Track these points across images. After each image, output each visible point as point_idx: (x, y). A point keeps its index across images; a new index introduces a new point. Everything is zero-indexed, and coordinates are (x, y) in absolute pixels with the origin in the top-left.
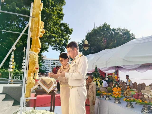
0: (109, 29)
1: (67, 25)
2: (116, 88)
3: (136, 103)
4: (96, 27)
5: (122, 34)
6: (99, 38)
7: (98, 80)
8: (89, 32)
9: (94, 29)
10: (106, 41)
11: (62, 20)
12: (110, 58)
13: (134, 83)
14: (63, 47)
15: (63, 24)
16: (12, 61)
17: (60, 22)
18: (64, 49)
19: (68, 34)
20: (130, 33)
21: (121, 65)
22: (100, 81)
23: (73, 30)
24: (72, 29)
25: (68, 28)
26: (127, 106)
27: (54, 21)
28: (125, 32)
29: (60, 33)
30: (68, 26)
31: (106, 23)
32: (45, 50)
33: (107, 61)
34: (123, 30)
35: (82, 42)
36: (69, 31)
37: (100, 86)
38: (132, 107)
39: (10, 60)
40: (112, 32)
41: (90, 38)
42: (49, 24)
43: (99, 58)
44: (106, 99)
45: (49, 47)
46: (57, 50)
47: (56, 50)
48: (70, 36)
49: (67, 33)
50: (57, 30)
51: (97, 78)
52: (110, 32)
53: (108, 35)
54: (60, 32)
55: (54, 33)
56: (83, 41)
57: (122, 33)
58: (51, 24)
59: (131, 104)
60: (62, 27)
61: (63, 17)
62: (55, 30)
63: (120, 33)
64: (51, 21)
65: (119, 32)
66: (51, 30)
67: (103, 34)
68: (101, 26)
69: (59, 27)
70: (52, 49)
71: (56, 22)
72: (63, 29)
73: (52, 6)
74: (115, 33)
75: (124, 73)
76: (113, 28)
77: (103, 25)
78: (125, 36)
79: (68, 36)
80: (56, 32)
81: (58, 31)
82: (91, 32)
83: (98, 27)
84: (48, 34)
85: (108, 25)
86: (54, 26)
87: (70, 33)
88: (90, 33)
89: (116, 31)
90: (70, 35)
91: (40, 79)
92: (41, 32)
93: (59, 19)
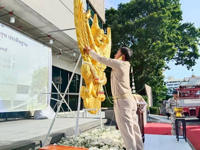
1: (192, 24)
11: (182, 20)
14: (192, 58)
15: (185, 26)
18: (194, 61)
19: (196, 37)
25: (194, 28)
29: (179, 39)
30: (193, 26)
36: (196, 32)
42: (160, 32)
46: (183, 65)
47: (181, 65)
48: (199, 40)
50: (174, 36)
54: (180, 37)
55: (170, 41)
58: (163, 31)
60: (185, 30)
61: (182, 15)
62: (171, 37)
64: (163, 26)
66: (165, 39)
69: (180, 31)
70: (175, 64)
72: (186, 32)
73: (163, 6)
79: (196, 40)
80: (173, 40)
81: (176, 37)
84: (160, 45)
86: (169, 32)
90: (199, 37)
92: (101, 41)
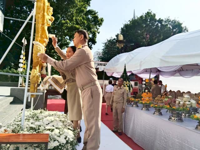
0: (154, 19)
1: (96, 13)
2: (146, 93)
3: (167, 111)
4: (136, 17)
5: (171, 28)
6: (139, 31)
7: (127, 84)
8: (127, 23)
9: (133, 19)
10: (148, 36)
11: (89, 6)
12: (145, 58)
13: (177, 91)
14: (90, 43)
15: (90, 12)
16: (22, 59)
17: (86, 8)
18: (91, 45)
19: (97, 26)
20: (183, 26)
21: (157, 67)
22: (128, 85)
23: (103, 20)
24: (102, 18)
25: (97, 17)
26: (154, 114)
27: (77, 6)
28: (175, 24)
29: (85, 24)
30: (97, 15)
31: (150, 11)
32: (66, 47)
33: (141, 62)
34: (173, 22)
35: (116, 38)
36: (98, 21)
37: (129, 91)
38: (161, 114)
39: (21, 57)
40: (158, 24)
41: (127, 32)
42: (70, 12)
43: (133, 58)
44: (133, 106)
45: (71, 42)
48: (99, 29)
49: (95, 25)
50: (81, 20)
51: (125, 82)
52: (156, 24)
53: (152, 28)
54: (86, 22)
55: (77, 24)
56: (117, 36)
57: (172, 26)
58: (73, 11)
59: (159, 111)
60: (89, 16)
62: (78, 19)
63: (169, 26)
64: (74, 7)
65: (167, 25)
66: (73, 20)
67: (145, 27)
68: (144, 15)
69: (85, 15)
71: (80, 8)
72: (90, 18)
74: (162, 25)
75: (165, 78)
76: (160, 19)
77: (146, 13)
78: (175, 30)
79: (96, 28)
80: (80, 23)
81: (83, 20)
82: (129, 23)
83: (139, 17)
84: (69, 25)
85: (152, 14)
86: (77, 14)
87: (100, 24)
88: (127, 25)
89: (163, 23)
90: (99, 26)
91: (52, 77)
92: (50, 20)
93: (84, 4)
